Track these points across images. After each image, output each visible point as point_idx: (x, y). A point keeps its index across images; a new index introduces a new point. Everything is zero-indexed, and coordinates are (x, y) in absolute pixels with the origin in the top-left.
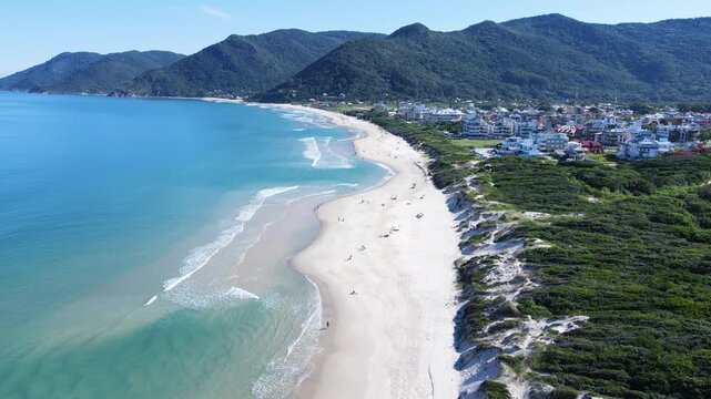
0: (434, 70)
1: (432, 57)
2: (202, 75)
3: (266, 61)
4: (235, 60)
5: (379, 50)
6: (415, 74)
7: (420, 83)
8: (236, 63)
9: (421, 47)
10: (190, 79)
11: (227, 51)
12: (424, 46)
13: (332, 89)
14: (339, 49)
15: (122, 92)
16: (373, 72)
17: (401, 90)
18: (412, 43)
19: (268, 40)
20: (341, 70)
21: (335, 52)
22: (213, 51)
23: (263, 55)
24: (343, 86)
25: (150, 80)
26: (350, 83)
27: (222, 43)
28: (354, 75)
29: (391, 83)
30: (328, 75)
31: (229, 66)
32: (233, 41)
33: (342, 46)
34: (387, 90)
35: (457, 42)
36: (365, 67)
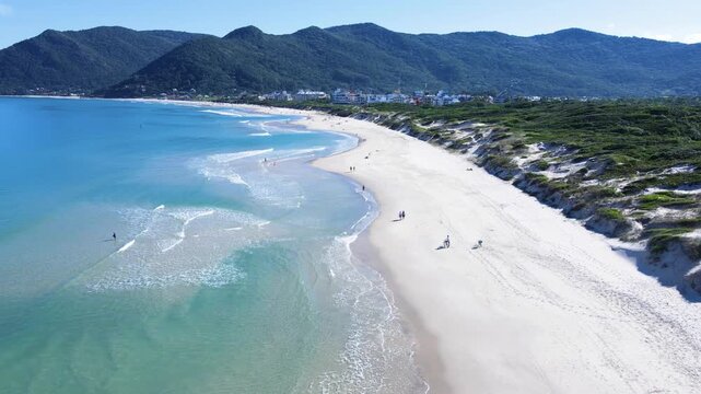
0: (273, 68)
4: (56, 57)
5: (220, 49)
6: (259, 72)
7: (265, 79)
8: (58, 60)
9: (256, 47)
11: (44, 46)
12: (260, 47)
13: (181, 85)
14: (181, 47)
16: (219, 70)
17: (246, 86)
18: (248, 44)
19: (91, 37)
20: (187, 67)
21: (178, 50)
23: (84, 49)
24: (192, 83)
26: (198, 79)
28: (202, 72)
29: (237, 79)
32: (49, 36)
34: (234, 84)
35: (289, 45)
36: (210, 64)
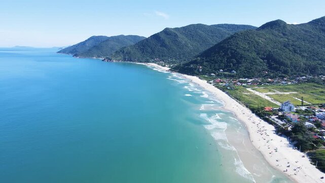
0: (295, 51)
1: (291, 43)
2: (149, 50)
3: (183, 42)
4: (167, 42)
5: (257, 38)
6: (286, 56)
7: (291, 63)
8: (168, 43)
9: (281, 35)
10: (143, 52)
11: (163, 36)
12: (284, 34)
13: (226, 66)
14: (229, 38)
15: (109, 59)
16: (254, 55)
17: (276, 69)
18: (276, 33)
19: (186, 30)
20: (232, 53)
21: (227, 41)
22: (156, 37)
23: (182, 39)
24: (234, 65)
25: (123, 52)
26: (239, 63)
27: (161, 32)
28: (241, 57)
29: (268, 63)
30: (223, 57)
31: (163, 45)
32: (166, 32)
33: (232, 37)
34: (266, 68)
35: (306, 31)
36: (248, 51)
